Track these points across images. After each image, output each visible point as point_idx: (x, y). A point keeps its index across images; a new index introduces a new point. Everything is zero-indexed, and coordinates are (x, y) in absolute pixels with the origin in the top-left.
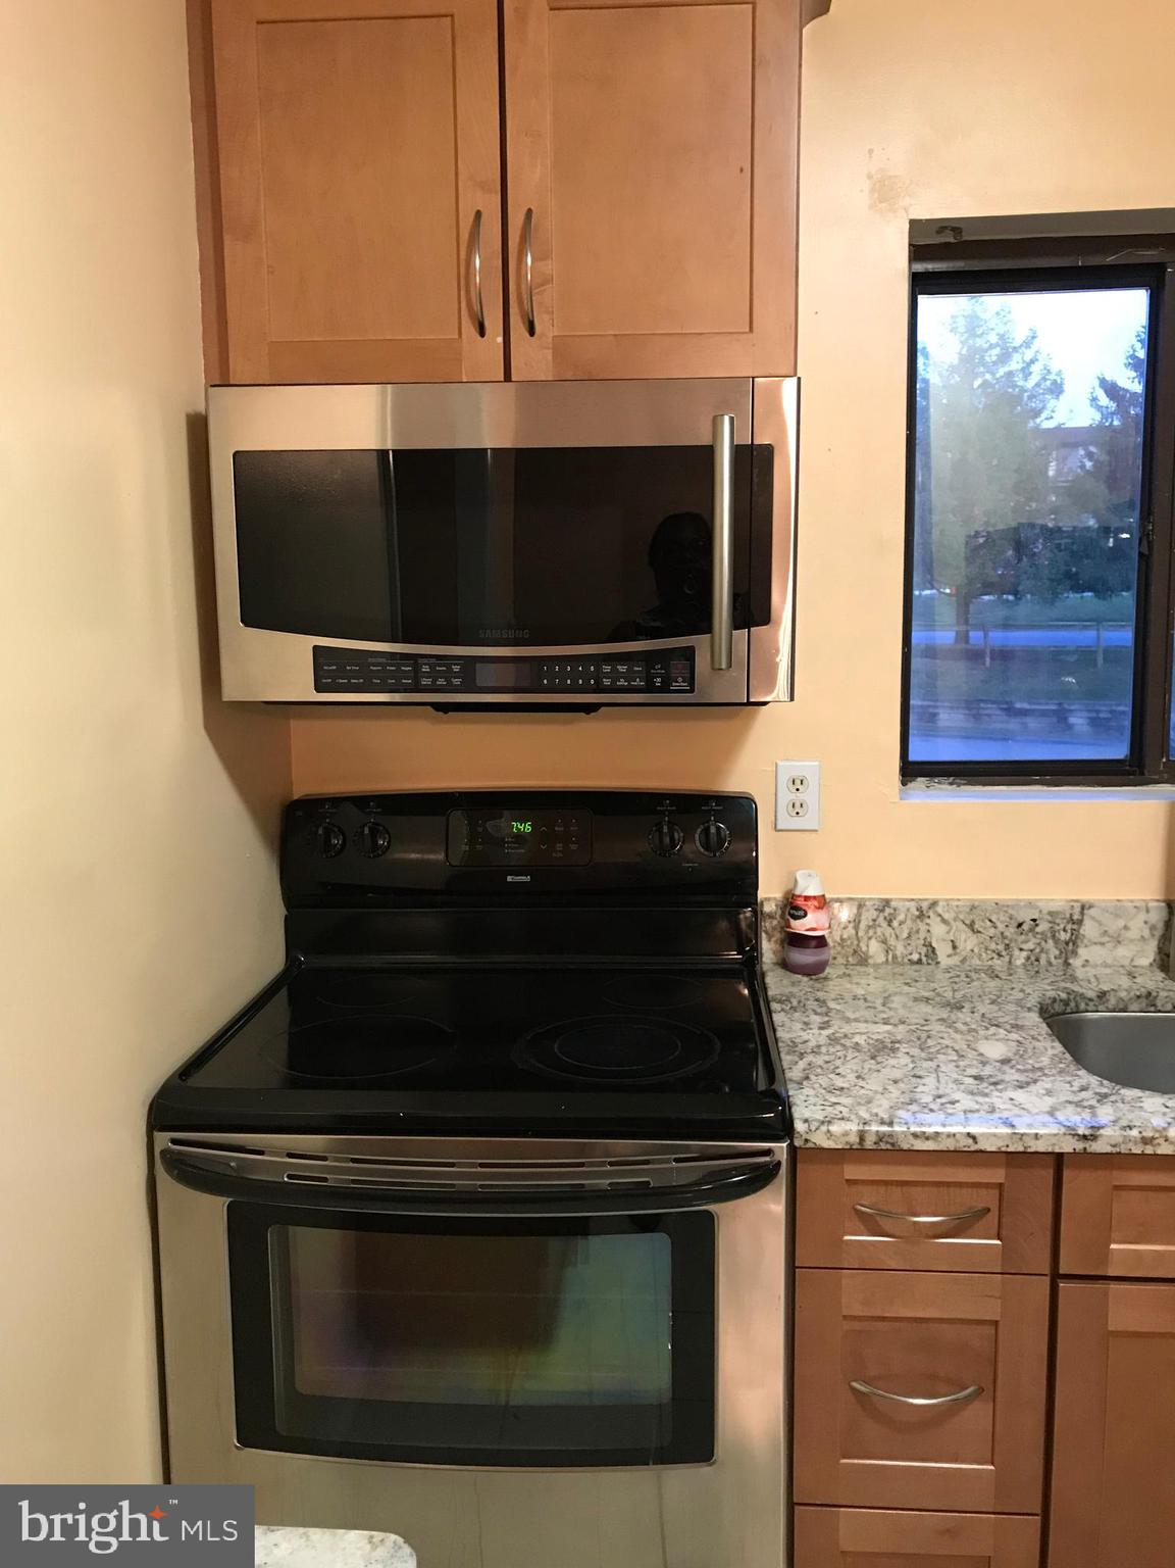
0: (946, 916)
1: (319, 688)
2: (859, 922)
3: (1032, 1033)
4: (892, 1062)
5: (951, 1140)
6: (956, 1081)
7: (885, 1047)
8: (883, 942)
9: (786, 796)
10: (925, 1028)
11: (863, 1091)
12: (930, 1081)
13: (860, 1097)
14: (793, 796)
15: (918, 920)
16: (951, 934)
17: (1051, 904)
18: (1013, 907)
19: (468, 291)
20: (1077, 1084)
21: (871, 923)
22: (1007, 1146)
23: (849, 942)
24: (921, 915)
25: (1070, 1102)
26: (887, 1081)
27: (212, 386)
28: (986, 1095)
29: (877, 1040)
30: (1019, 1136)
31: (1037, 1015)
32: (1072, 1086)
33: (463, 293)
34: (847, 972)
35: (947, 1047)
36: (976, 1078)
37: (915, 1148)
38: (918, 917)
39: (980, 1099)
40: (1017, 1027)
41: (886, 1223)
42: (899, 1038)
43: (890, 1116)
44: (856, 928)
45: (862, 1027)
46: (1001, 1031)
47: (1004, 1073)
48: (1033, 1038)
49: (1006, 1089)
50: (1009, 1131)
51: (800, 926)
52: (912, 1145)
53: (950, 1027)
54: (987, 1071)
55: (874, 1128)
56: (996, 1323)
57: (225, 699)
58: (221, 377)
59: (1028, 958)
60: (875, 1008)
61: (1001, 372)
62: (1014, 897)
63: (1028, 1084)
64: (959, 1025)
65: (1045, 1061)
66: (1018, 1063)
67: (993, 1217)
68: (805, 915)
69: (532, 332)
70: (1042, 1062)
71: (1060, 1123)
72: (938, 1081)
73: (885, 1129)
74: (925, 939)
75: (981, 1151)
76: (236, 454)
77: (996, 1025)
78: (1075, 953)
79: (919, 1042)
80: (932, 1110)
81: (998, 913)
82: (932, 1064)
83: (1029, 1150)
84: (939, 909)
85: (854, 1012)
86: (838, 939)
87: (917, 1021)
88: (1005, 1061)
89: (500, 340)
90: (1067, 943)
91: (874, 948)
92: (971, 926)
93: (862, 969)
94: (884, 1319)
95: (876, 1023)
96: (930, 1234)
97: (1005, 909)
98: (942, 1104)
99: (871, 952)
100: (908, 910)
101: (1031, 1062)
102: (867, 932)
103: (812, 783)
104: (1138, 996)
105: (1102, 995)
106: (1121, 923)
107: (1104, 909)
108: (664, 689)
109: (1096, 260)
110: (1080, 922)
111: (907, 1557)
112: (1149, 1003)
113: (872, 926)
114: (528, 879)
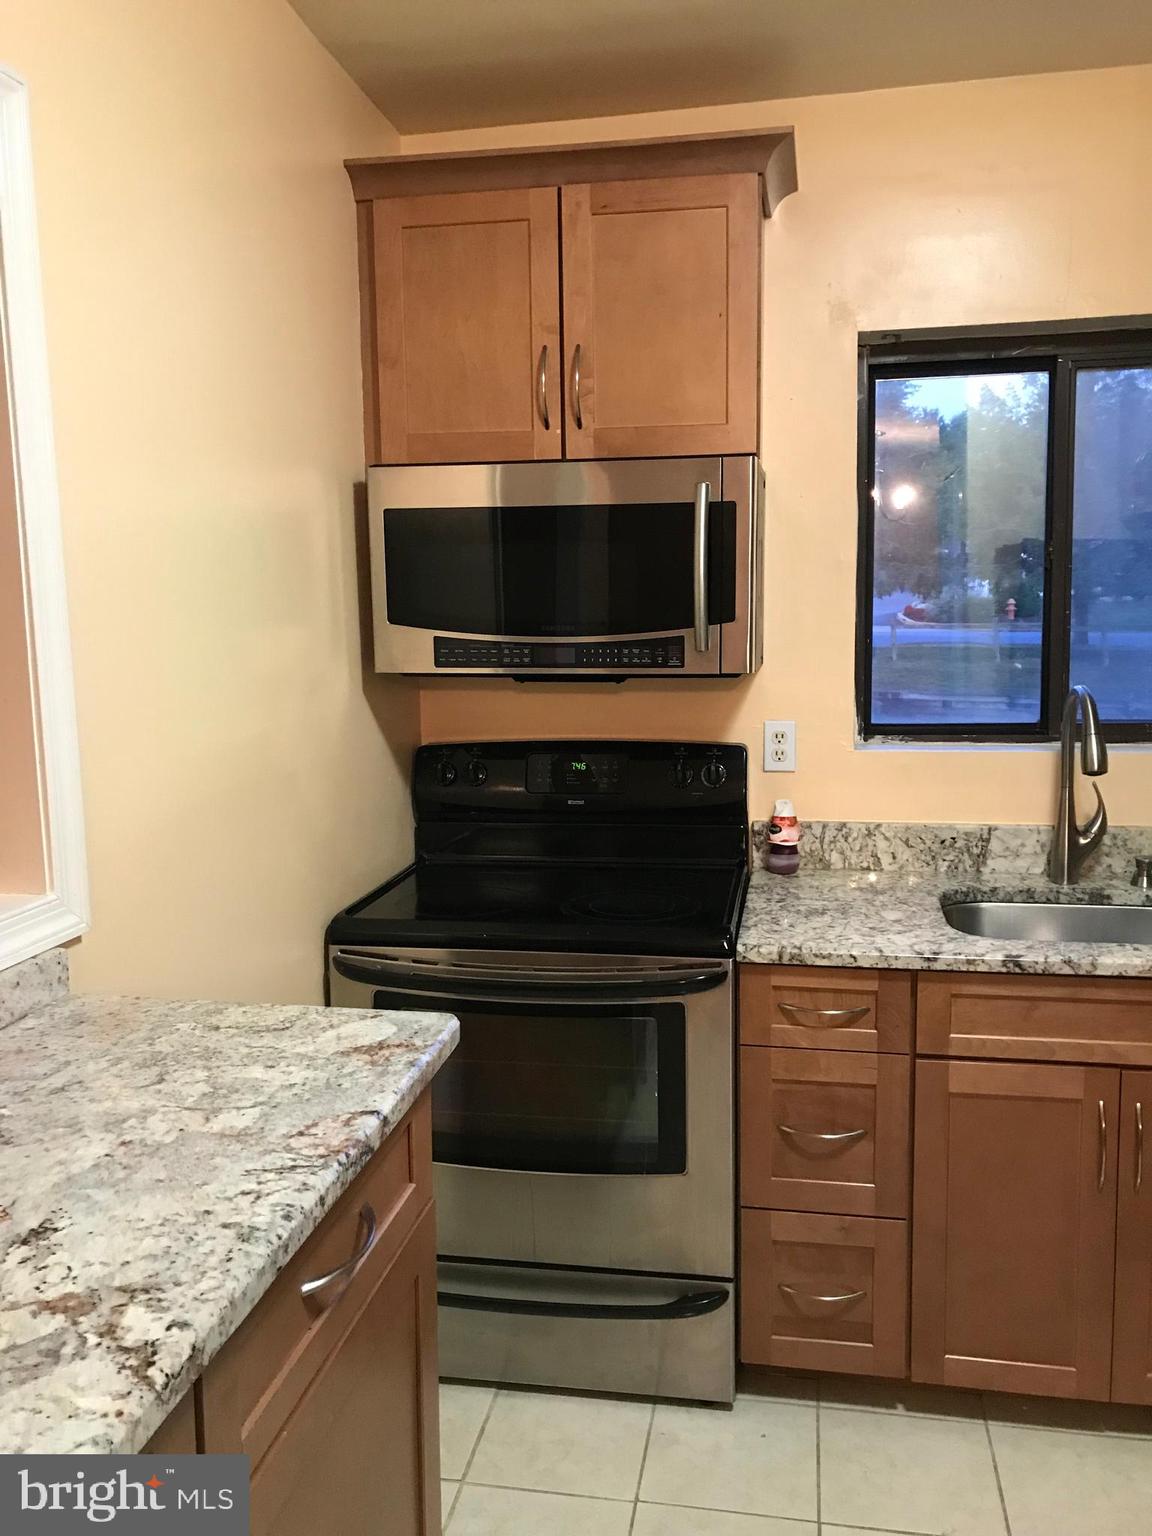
0: (887, 835)
1: (438, 664)
2: (824, 838)
3: (926, 907)
5: (840, 959)
7: (818, 912)
8: (841, 853)
9: (771, 746)
10: (852, 903)
11: (790, 932)
12: (839, 929)
13: (787, 935)
14: (777, 747)
15: (867, 838)
16: (892, 848)
17: (967, 827)
18: (937, 829)
19: (538, 400)
20: (939, 933)
21: (832, 839)
22: (877, 964)
23: (816, 853)
24: (869, 834)
25: (928, 941)
26: (809, 928)
27: (371, 466)
28: (873, 936)
29: (813, 909)
30: (884, 958)
31: (938, 899)
32: (935, 934)
33: (534, 401)
34: (813, 873)
35: (861, 913)
37: (816, 964)
38: (867, 835)
40: (917, 904)
41: (800, 1017)
42: (830, 908)
43: (802, 945)
44: (822, 842)
45: (808, 902)
46: (905, 906)
47: (893, 926)
48: (925, 910)
49: (888, 934)
50: (879, 955)
51: (777, 839)
52: (814, 962)
53: (869, 904)
54: (881, 925)
55: (789, 951)
56: (875, 1086)
57: (377, 671)
58: (376, 462)
59: (949, 867)
60: (822, 892)
62: (939, 823)
63: (905, 932)
64: (877, 903)
65: (926, 921)
66: (905, 922)
67: (872, 1013)
68: (781, 830)
69: (580, 426)
70: (923, 921)
71: (916, 952)
72: (844, 929)
73: (796, 951)
74: (872, 852)
75: (860, 967)
76: (386, 511)
77: (903, 903)
78: (984, 863)
79: (843, 910)
80: (831, 943)
81: (926, 833)
83: (892, 967)
84: (883, 829)
85: (806, 894)
86: (808, 850)
87: (848, 900)
88: (897, 921)
89: (559, 431)
90: (978, 856)
91: (835, 858)
92: (907, 842)
93: (825, 871)
94: (800, 1082)
95: (818, 900)
96: (829, 1024)
97: (932, 830)
98: (840, 940)
99: (832, 861)
100: (860, 829)
101: (915, 921)
102: (829, 845)
103: (790, 737)
104: (1021, 891)
105: (994, 890)
106: (1019, 842)
107: (1006, 831)
108: (665, 665)
109: (1005, 354)
110: (988, 840)
111: (819, 1246)
112: (1029, 896)
113: (833, 841)
114: (582, 802)
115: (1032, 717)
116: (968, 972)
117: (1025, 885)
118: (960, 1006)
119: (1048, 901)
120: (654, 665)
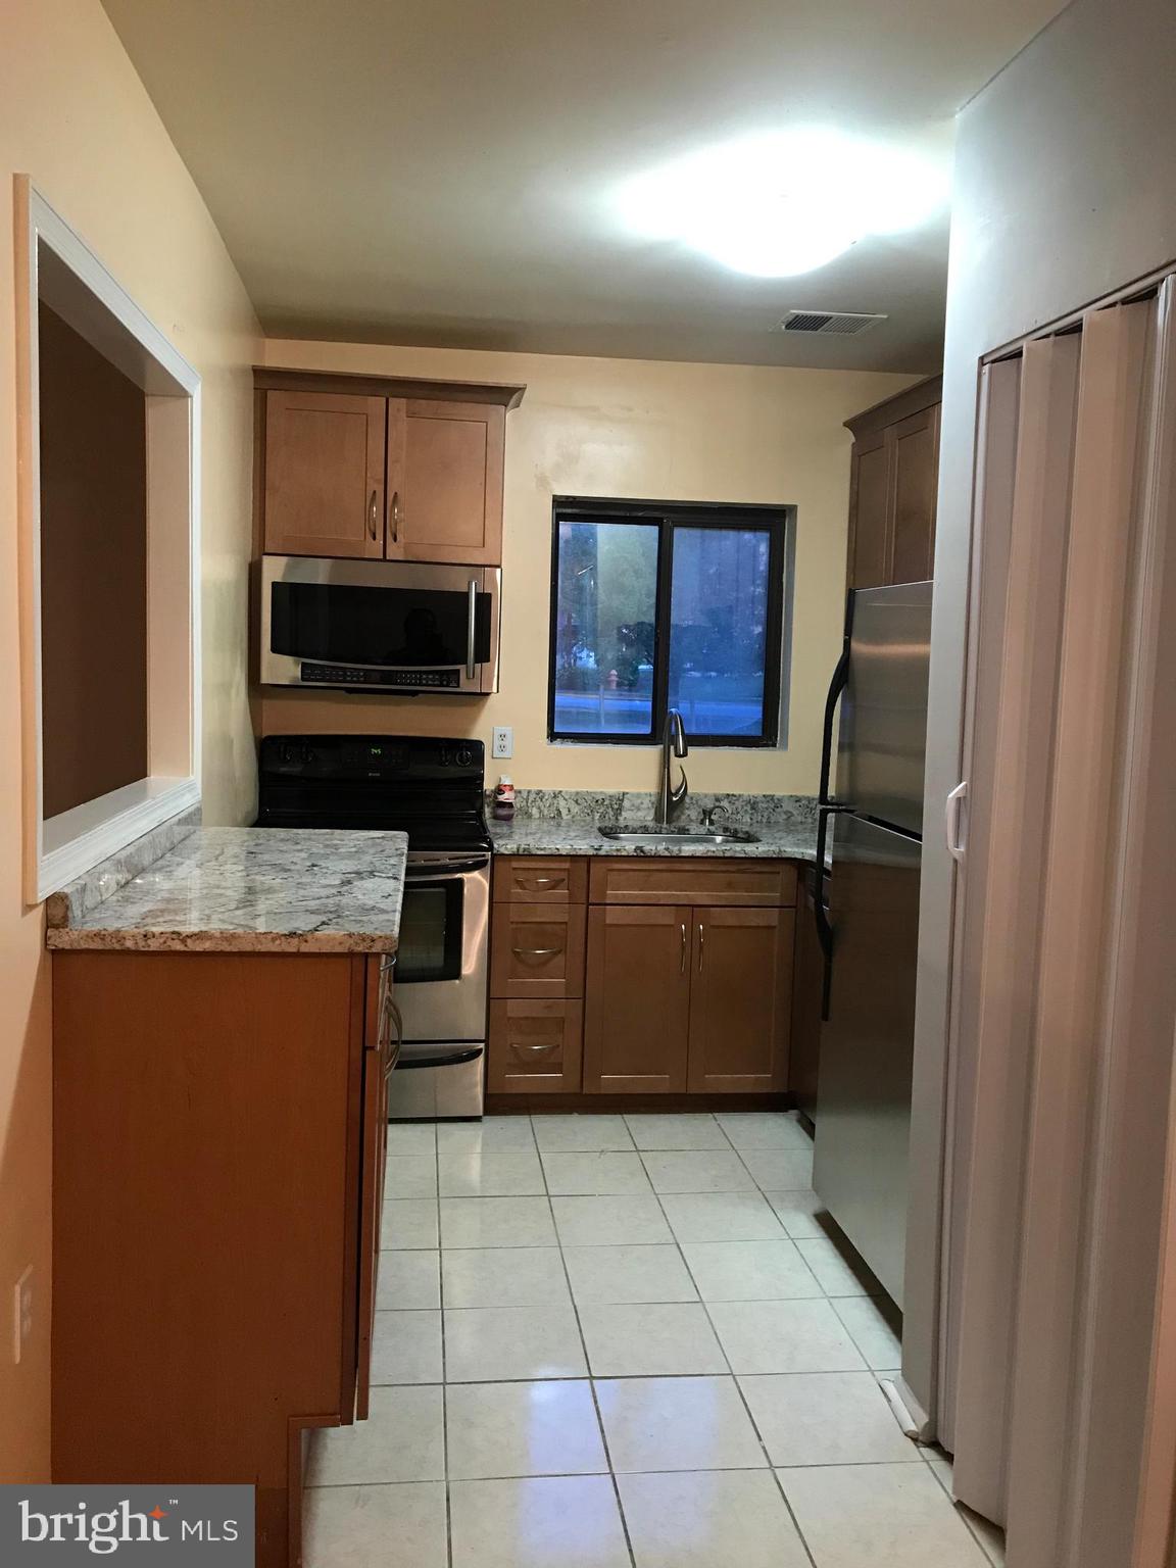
0: (565, 797)
1: (303, 679)
5: (550, 850)
7: (532, 832)
8: (538, 808)
9: (498, 742)
13: (519, 842)
14: (501, 743)
15: (554, 799)
16: (568, 805)
17: (611, 793)
19: (369, 522)
20: (600, 841)
22: (571, 853)
23: (523, 807)
24: (555, 797)
28: (566, 841)
29: (529, 832)
30: (574, 849)
32: (598, 841)
33: (367, 522)
34: (522, 819)
35: (556, 833)
37: (537, 854)
41: (527, 884)
42: (538, 832)
43: (529, 843)
44: (527, 801)
51: (502, 798)
55: (523, 846)
56: (566, 923)
57: (259, 683)
58: (262, 552)
59: (601, 816)
62: (596, 790)
67: (566, 881)
68: (503, 793)
69: (395, 540)
70: (591, 836)
73: (527, 847)
74: (557, 807)
75: (561, 855)
76: (273, 583)
78: (620, 813)
79: (546, 833)
81: (588, 797)
83: (578, 854)
84: (563, 794)
86: (519, 806)
88: (579, 835)
89: (382, 543)
90: (617, 809)
91: (535, 811)
92: (576, 802)
93: (529, 817)
94: (526, 923)
96: (543, 888)
97: (591, 794)
99: (533, 813)
100: (549, 794)
101: (587, 836)
102: (532, 803)
103: (508, 736)
104: (641, 828)
105: (626, 826)
106: (639, 801)
107: (633, 795)
108: (447, 686)
109: (635, 514)
110: (622, 800)
111: (533, 1018)
112: (645, 830)
113: (534, 801)
114: (378, 775)
115: (646, 730)
116: (617, 856)
117: (643, 824)
118: (612, 877)
119: (656, 833)
120: (442, 685)
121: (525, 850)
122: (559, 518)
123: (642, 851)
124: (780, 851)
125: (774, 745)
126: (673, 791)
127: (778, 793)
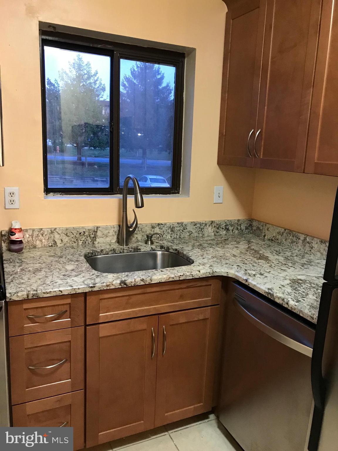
0: (59, 232)
2: (33, 235)
3: (81, 262)
4: (40, 274)
5: (55, 293)
6: (58, 277)
7: (38, 270)
8: (40, 241)
9: (8, 198)
10: (51, 264)
11: (30, 283)
12: (50, 278)
13: (28, 284)
14: (10, 198)
15: (51, 234)
16: (61, 237)
17: (89, 227)
18: (78, 229)
20: (91, 274)
21: (37, 236)
22: (71, 292)
23: (30, 242)
24: (52, 232)
25: (89, 279)
26: (37, 279)
28: (66, 279)
29: (36, 268)
30: (74, 289)
31: (83, 257)
32: (90, 274)
34: (29, 250)
35: (57, 268)
36: (63, 275)
37: (44, 296)
38: (51, 233)
39: (64, 281)
40: (77, 261)
41: (37, 320)
42: (43, 267)
43: (37, 289)
44: (32, 237)
45: (32, 265)
46: (73, 262)
47: (72, 273)
48: (81, 263)
49: (71, 277)
50: (71, 288)
51: (13, 238)
52: (43, 296)
53: (58, 263)
54: (67, 273)
55: (32, 292)
56: (69, 342)
59: (83, 242)
60: (37, 260)
61: (88, 82)
62: (79, 226)
63: (78, 275)
64: (61, 262)
65: (84, 269)
66: (76, 270)
67: (68, 313)
68: (15, 234)
70: (83, 269)
71: (85, 284)
72: (53, 278)
73: (35, 292)
74: (53, 239)
75: (63, 295)
77: (71, 261)
78: (95, 240)
79: (48, 268)
80: (49, 285)
81: (74, 231)
82: (52, 273)
83: (77, 293)
84: (57, 230)
85: (30, 261)
86: (26, 241)
87: (49, 262)
88: (73, 270)
90: (93, 238)
92: (66, 235)
93: (35, 249)
94: (37, 347)
95: (36, 264)
96: (50, 320)
97: (76, 229)
98: (53, 283)
99: (37, 244)
100: (48, 231)
101: (80, 269)
102: (36, 238)
103: (16, 194)
104: (111, 250)
106: (107, 231)
107: (103, 228)
109: (95, 46)
110: (97, 232)
111: (48, 411)
112: (114, 252)
115: (107, 186)
116: (107, 290)
117: (112, 247)
118: (103, 303)
121: (33, 295)
122: (44, 43)
123: (125, 284)
124: (213, 272)
125: (178, 193)
126: (129, 225)
127: (185, 221)
